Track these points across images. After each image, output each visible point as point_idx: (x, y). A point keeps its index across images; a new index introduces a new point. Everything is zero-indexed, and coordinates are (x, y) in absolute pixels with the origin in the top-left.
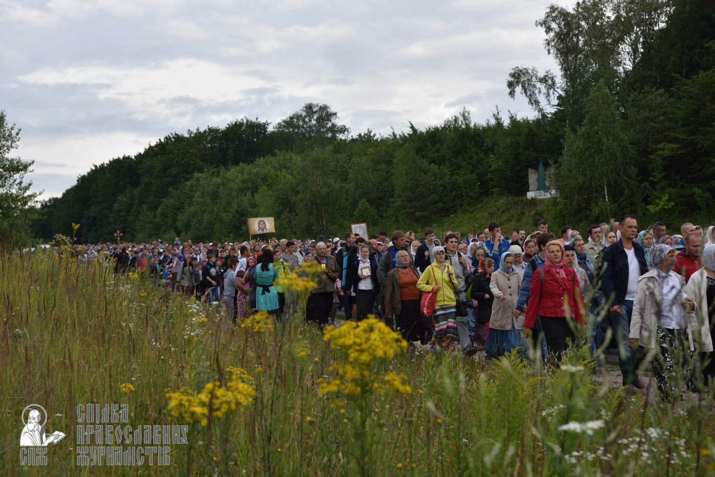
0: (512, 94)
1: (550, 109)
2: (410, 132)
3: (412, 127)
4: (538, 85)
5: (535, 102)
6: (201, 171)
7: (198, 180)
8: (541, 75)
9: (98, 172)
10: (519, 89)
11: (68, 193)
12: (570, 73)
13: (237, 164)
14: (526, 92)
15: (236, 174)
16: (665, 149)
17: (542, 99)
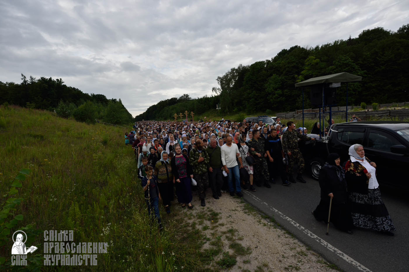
0: (213, 92)
1: (219, 94)
2: (198, 99)
3: (198, 98)
4: (217, 90)
5: (216, 93)
6: (166, 107)
7: (165, 108)
8: (217, 88)
9: (151, 108)
10: (214, 91)
11: (146, 111)
12: (222, 88)
13: (171, 105)
14: (215, 91)
15: (171, 107)
16: (236, 101)
17: (218, 92)
